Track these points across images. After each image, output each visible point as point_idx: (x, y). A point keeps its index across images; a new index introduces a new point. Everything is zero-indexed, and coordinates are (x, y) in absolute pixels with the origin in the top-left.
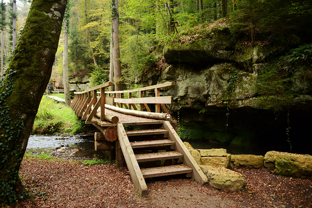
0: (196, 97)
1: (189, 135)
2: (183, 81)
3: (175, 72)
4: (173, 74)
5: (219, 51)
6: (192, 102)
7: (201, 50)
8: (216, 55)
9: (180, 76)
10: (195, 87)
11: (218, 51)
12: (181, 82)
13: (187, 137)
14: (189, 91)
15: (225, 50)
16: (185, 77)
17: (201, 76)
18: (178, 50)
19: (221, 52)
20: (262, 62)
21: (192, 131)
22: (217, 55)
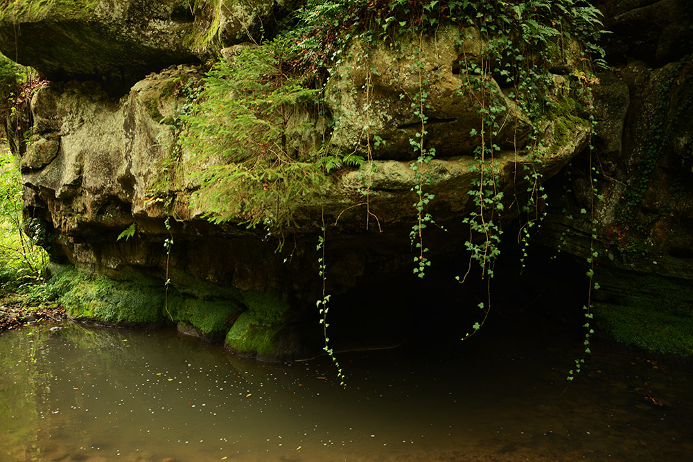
0: (103, 188)
1: (118, 310)
2: (73, 134)
3: (55, 107)
4: (51, 113)
5: (152, 24)
6: (94, 204)
7: (86, 18)
8: (144, 36)
9: (65, 119)
10: (98, 154)
11: (148, 22)
12: (68, 137)
13: (115, 316)
14: (87, 167)
15: (173, 20)
16: (77, 120)
17: (115, 114)
18: (17, 22)
19: (160, 26)
20: (244, 40)
21: (128, 296)
22: (147, 38)
